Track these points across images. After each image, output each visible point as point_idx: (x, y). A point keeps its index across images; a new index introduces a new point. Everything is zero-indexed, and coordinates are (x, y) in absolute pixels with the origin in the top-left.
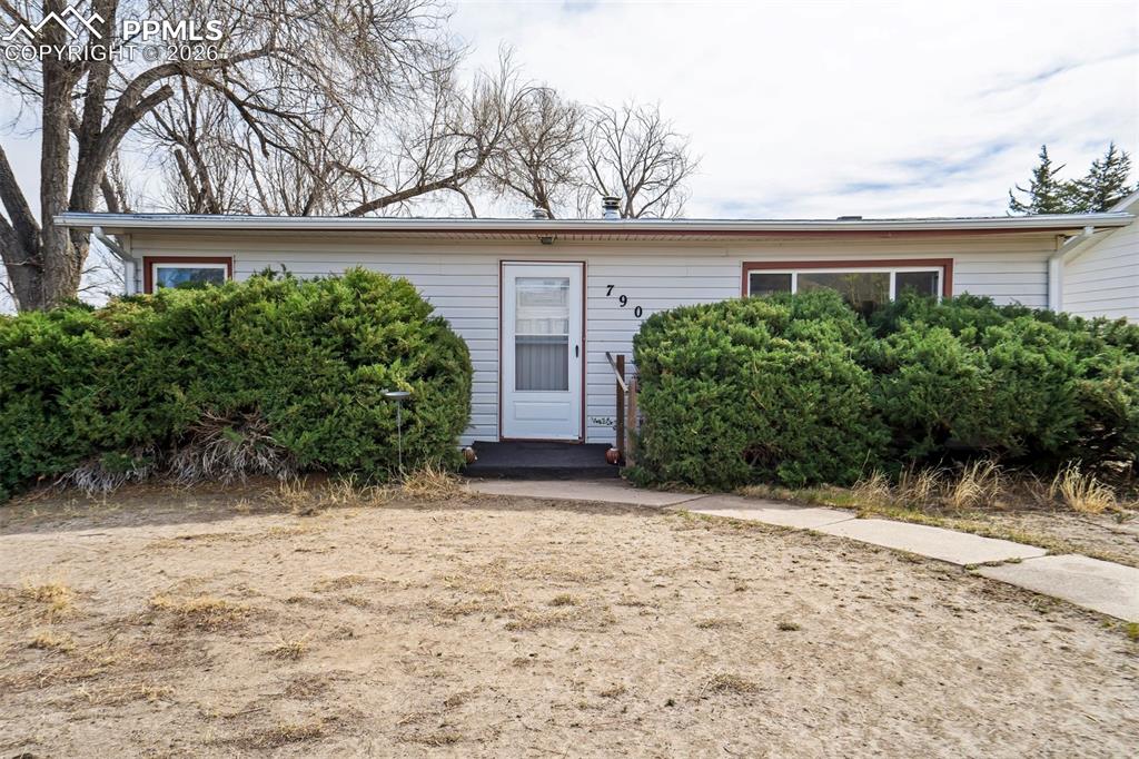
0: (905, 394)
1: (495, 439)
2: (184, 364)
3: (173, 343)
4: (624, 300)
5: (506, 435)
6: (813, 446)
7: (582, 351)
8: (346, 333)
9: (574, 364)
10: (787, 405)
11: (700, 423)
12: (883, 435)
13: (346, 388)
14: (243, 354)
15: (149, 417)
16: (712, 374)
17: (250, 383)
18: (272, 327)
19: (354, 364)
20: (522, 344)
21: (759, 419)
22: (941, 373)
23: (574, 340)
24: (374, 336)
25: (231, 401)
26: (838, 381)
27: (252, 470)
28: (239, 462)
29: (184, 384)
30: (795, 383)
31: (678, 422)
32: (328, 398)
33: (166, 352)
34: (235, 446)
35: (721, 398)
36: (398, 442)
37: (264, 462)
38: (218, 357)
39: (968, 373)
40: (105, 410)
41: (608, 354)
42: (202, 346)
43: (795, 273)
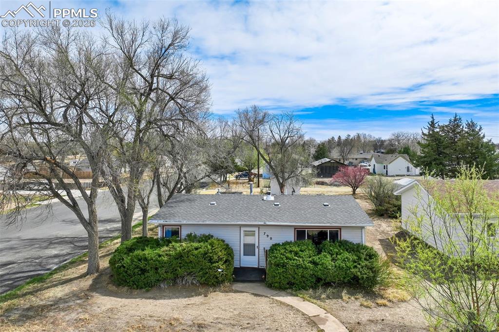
0: (318, 272)
1: (239, 267)
2: (180, 263)
3: (177, 259)
4: (268, 236)
5: (241, 266)
6: (300, 282)
7: (258, 247)
8: (210, 257)
9: (257, 250)
10: (296, 273)
11: (278, 277)
12: (314, 280)
13: (210, 268)
14: (191, 261)
15: (174, 274)
16: (281, 266)
17: (192, 268)
18: (196, 256)
19: (212, 263)
20: (245, 245)
21: (290, 276)
22: (325, 268)
23: (257, 245)
24: (215, 257)
25: (189, 271)
26: (306, 268)
27: (192, 284)
28: (190, 282)
29: (180, 267)
30: (298, 269)
31: (275, 277)
32: (207, 270)
33: (177, 261)
34: (189, 279)
35: (283, 272)
36: (220, 279)
37: (195, 282)
38: (186, 263)
39: (330, 269)
40: (166, 272)
41: (264, 248)
42: (183, 260)
43: (306, 230)
